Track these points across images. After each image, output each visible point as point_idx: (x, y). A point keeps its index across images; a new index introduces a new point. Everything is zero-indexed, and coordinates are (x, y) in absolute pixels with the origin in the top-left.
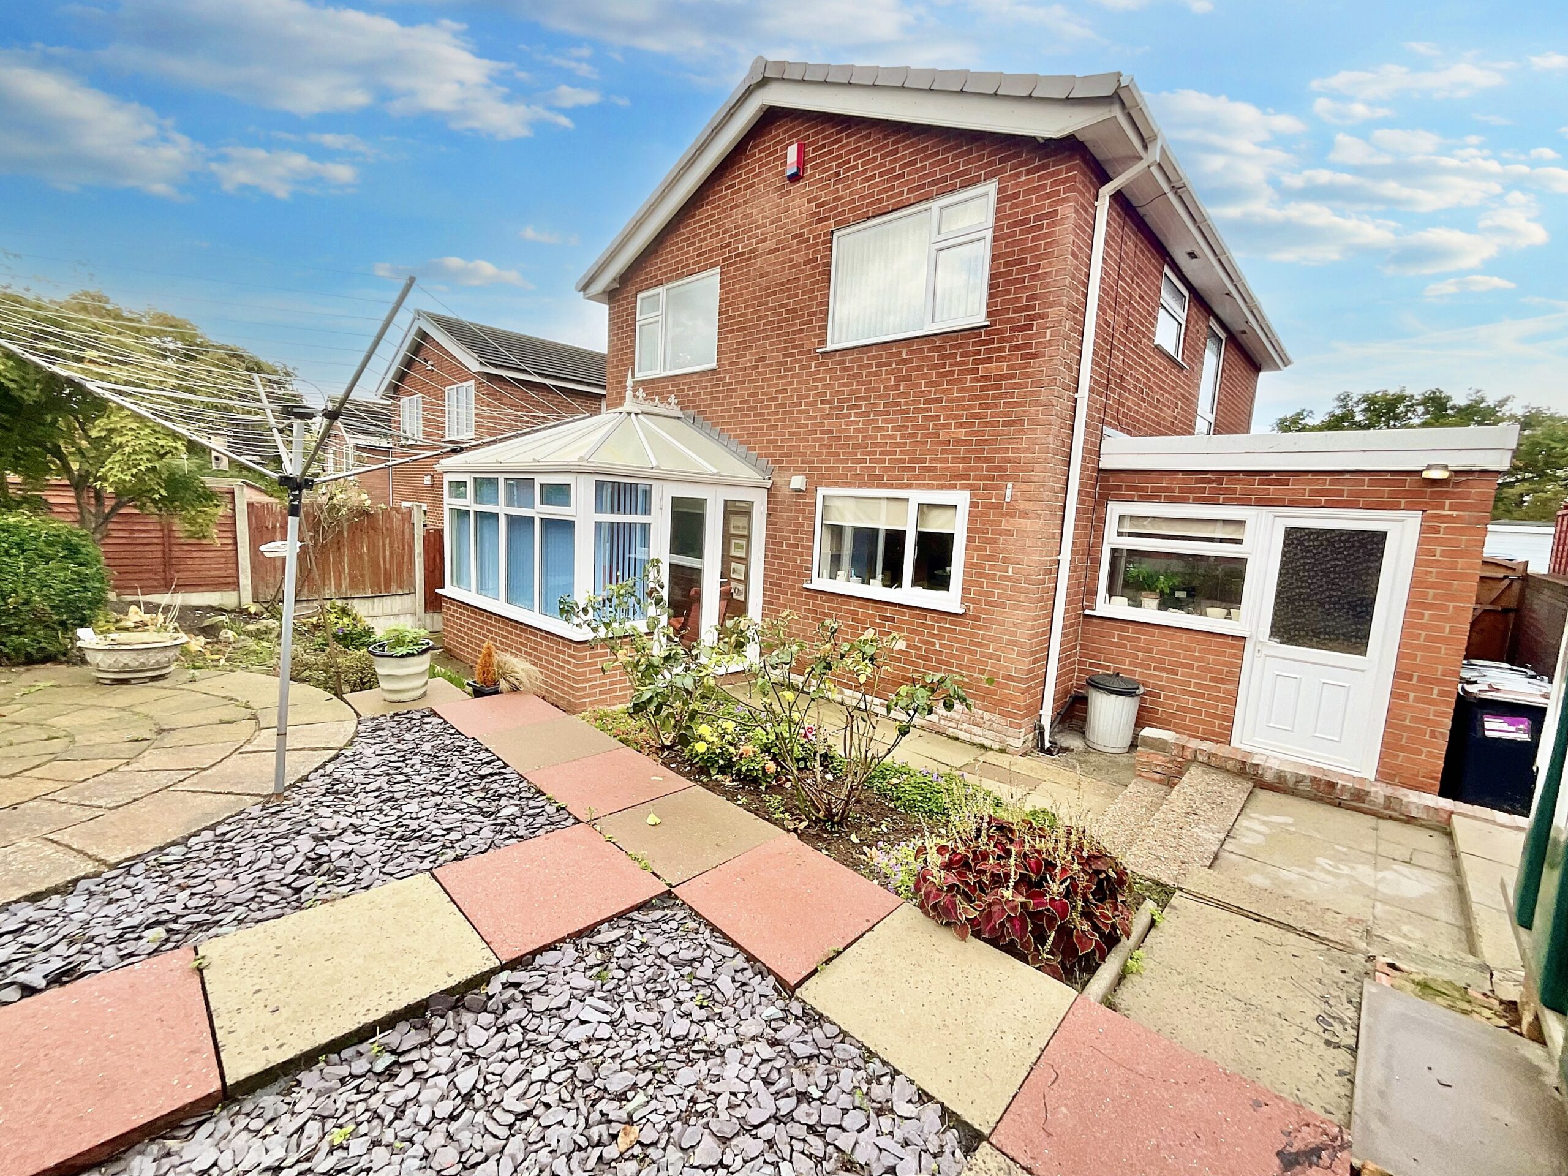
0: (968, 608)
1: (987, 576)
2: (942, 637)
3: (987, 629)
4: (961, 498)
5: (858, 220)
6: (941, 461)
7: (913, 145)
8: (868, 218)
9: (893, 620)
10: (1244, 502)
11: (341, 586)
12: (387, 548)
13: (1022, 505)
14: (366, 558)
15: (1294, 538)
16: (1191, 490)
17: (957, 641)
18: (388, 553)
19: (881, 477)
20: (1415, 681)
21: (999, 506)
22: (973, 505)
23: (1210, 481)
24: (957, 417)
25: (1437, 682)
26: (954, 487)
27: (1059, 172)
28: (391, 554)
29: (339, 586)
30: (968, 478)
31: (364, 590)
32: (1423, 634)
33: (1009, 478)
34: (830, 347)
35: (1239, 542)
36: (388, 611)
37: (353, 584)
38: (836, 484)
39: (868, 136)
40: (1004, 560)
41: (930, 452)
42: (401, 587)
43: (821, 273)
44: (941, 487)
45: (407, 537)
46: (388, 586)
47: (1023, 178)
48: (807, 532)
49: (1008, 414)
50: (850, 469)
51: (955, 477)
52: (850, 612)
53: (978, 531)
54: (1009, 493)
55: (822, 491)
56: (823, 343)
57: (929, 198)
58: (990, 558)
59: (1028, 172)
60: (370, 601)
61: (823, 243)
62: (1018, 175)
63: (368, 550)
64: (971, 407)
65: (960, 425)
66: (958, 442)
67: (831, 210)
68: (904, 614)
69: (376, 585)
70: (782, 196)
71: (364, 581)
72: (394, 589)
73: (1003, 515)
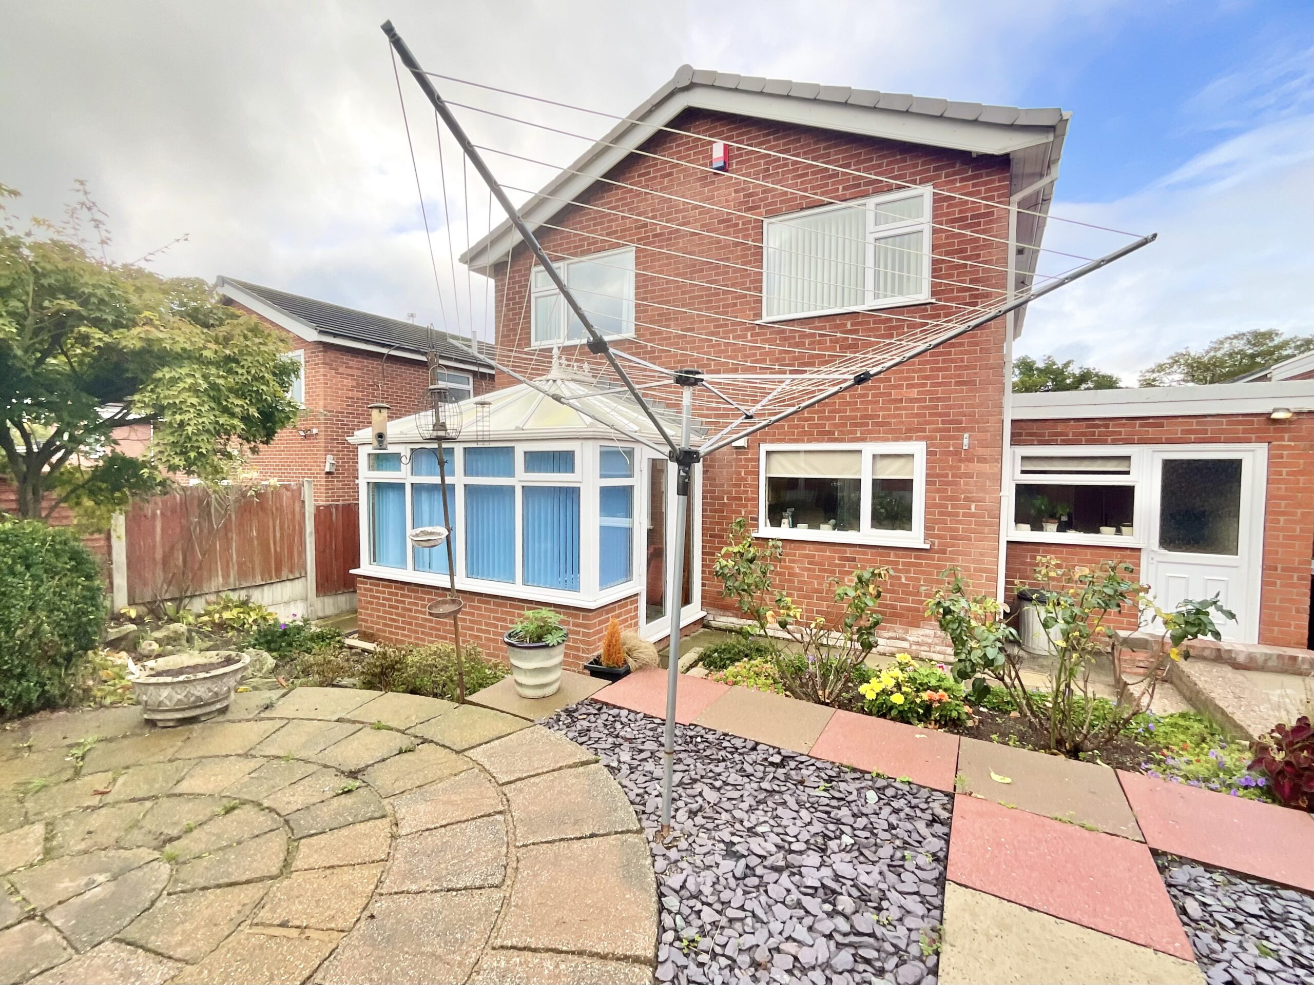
0: (933, 544)
1: (949, 514)
2: (908, 571)
3: (952, 560)
4: (918, 448)
5: (790, 210)
6: (895, 416)
7: (846, 151)
8: (802, 209)
9: (854, 560)
10: (1129, 442)
11: (229, 576)
12: (278, 528)
13: (980, 451)
14: (255, 542)
15: (1171, 469)
16: (1083, 434)
17: (923, 573)
18: (278, 535)
19: (831, 433)
20: (1279, 571)
21: (957, 453)
22: (929, 453)
23: (1098, 426)
24: (907, 379)
25: (1295, 570)
26: (910, 439)
27: (992, 182)
28: (282, 536)
29: (226, 576)
30: (924, 430)
31: (254, 577)
32: (1281, 534)
33: (965, 430)
34: (766, 318)
35: (1127, 473)
36: (279, 599)
37: (243, 573)
38: (782, 441)
39: (799, 140)
40: (967, 499)
41: (882, 409)
42: (291, 572)
43: (754, 254)
44: (897, 439)
45: (297, 517)
46: (278, 571)
47: (958, 185)
48: (751, 486)
49: (959, 376)
50: (797, 427)
51: (909, 430)
52: (806, 556)
53: (938, 476)
54: (966, 441)
55: (764, 448)
56: (759, 315)
57: (865, 195)
58: (952, 499)
59: (962, 180)
60: (260, 589)
61: (753, 228)
62: (954, 181)
63: (258, 534)
64: (920, 370)
65: (910, 386)
66: (912, 400)
67: (761, 200)
68: (866, 554)
69: (266, 572)
70: (705, 185)
71: (253, 568)
72: (285, 574)
73: (961, 461)
